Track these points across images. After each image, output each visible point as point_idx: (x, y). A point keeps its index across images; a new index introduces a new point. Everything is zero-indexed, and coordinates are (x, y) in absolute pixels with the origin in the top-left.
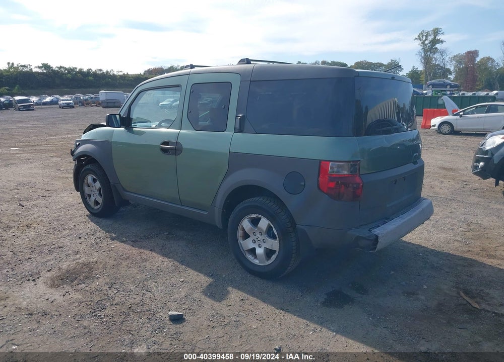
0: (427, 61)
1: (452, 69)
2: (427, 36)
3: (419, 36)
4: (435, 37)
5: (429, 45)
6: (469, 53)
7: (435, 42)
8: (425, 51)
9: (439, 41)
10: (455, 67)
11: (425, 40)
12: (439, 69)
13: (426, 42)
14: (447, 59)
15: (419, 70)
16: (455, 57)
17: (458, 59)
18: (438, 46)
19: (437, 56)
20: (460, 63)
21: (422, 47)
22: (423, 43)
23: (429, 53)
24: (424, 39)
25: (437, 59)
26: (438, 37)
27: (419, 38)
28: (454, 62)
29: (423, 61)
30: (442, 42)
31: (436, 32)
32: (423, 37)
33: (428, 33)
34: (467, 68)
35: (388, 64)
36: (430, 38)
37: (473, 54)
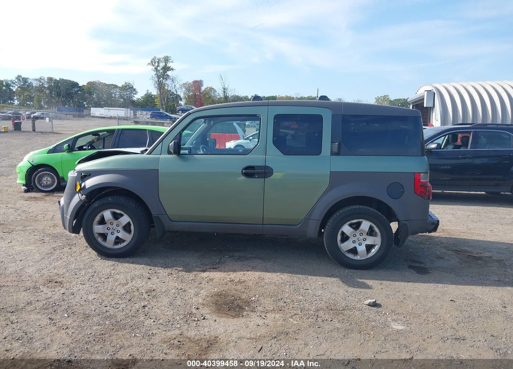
0: (161, 86)
1: (182, 96)
2: (158, 62)
3: (152, 62)
4: (166, 65)
5: (161, 71)
6: (195, 82)
7: (166, 69)
8: (159, 77)
9: (169, 69)
10: (185, 93)
11: (158, 66)
12: (171, 95)
13: (159, 68)
14: (178, 86)
15: (153, 94)
16: (184, 84)
17: (188, 87)
18: (169, 73)
19: (169, 82)
20: (189, 90)
21: (155, 73)
22: (156, 69)
23: (162, 79)
24: (156, 65)
25: (169, 85)
26: (169, 65)
27: (152, 63)
28: (184, 89)
29: (156, 85)
30: (172, 69)
31: (167, 59)
32: (155, 63)
33: (159, 60)
34: (195, 95)
35: (123, 86)
36: (162, 65)
37: (198, 84)
